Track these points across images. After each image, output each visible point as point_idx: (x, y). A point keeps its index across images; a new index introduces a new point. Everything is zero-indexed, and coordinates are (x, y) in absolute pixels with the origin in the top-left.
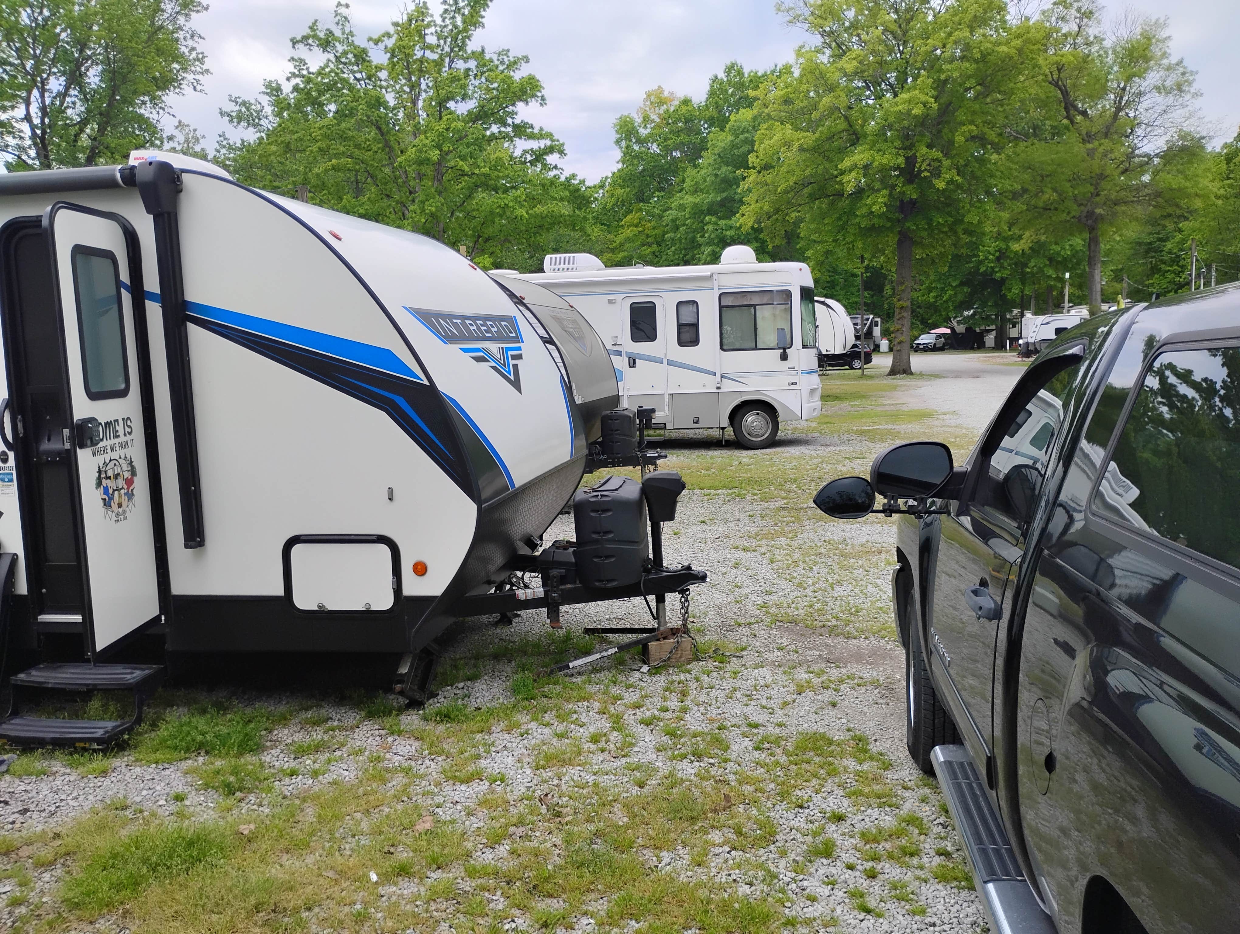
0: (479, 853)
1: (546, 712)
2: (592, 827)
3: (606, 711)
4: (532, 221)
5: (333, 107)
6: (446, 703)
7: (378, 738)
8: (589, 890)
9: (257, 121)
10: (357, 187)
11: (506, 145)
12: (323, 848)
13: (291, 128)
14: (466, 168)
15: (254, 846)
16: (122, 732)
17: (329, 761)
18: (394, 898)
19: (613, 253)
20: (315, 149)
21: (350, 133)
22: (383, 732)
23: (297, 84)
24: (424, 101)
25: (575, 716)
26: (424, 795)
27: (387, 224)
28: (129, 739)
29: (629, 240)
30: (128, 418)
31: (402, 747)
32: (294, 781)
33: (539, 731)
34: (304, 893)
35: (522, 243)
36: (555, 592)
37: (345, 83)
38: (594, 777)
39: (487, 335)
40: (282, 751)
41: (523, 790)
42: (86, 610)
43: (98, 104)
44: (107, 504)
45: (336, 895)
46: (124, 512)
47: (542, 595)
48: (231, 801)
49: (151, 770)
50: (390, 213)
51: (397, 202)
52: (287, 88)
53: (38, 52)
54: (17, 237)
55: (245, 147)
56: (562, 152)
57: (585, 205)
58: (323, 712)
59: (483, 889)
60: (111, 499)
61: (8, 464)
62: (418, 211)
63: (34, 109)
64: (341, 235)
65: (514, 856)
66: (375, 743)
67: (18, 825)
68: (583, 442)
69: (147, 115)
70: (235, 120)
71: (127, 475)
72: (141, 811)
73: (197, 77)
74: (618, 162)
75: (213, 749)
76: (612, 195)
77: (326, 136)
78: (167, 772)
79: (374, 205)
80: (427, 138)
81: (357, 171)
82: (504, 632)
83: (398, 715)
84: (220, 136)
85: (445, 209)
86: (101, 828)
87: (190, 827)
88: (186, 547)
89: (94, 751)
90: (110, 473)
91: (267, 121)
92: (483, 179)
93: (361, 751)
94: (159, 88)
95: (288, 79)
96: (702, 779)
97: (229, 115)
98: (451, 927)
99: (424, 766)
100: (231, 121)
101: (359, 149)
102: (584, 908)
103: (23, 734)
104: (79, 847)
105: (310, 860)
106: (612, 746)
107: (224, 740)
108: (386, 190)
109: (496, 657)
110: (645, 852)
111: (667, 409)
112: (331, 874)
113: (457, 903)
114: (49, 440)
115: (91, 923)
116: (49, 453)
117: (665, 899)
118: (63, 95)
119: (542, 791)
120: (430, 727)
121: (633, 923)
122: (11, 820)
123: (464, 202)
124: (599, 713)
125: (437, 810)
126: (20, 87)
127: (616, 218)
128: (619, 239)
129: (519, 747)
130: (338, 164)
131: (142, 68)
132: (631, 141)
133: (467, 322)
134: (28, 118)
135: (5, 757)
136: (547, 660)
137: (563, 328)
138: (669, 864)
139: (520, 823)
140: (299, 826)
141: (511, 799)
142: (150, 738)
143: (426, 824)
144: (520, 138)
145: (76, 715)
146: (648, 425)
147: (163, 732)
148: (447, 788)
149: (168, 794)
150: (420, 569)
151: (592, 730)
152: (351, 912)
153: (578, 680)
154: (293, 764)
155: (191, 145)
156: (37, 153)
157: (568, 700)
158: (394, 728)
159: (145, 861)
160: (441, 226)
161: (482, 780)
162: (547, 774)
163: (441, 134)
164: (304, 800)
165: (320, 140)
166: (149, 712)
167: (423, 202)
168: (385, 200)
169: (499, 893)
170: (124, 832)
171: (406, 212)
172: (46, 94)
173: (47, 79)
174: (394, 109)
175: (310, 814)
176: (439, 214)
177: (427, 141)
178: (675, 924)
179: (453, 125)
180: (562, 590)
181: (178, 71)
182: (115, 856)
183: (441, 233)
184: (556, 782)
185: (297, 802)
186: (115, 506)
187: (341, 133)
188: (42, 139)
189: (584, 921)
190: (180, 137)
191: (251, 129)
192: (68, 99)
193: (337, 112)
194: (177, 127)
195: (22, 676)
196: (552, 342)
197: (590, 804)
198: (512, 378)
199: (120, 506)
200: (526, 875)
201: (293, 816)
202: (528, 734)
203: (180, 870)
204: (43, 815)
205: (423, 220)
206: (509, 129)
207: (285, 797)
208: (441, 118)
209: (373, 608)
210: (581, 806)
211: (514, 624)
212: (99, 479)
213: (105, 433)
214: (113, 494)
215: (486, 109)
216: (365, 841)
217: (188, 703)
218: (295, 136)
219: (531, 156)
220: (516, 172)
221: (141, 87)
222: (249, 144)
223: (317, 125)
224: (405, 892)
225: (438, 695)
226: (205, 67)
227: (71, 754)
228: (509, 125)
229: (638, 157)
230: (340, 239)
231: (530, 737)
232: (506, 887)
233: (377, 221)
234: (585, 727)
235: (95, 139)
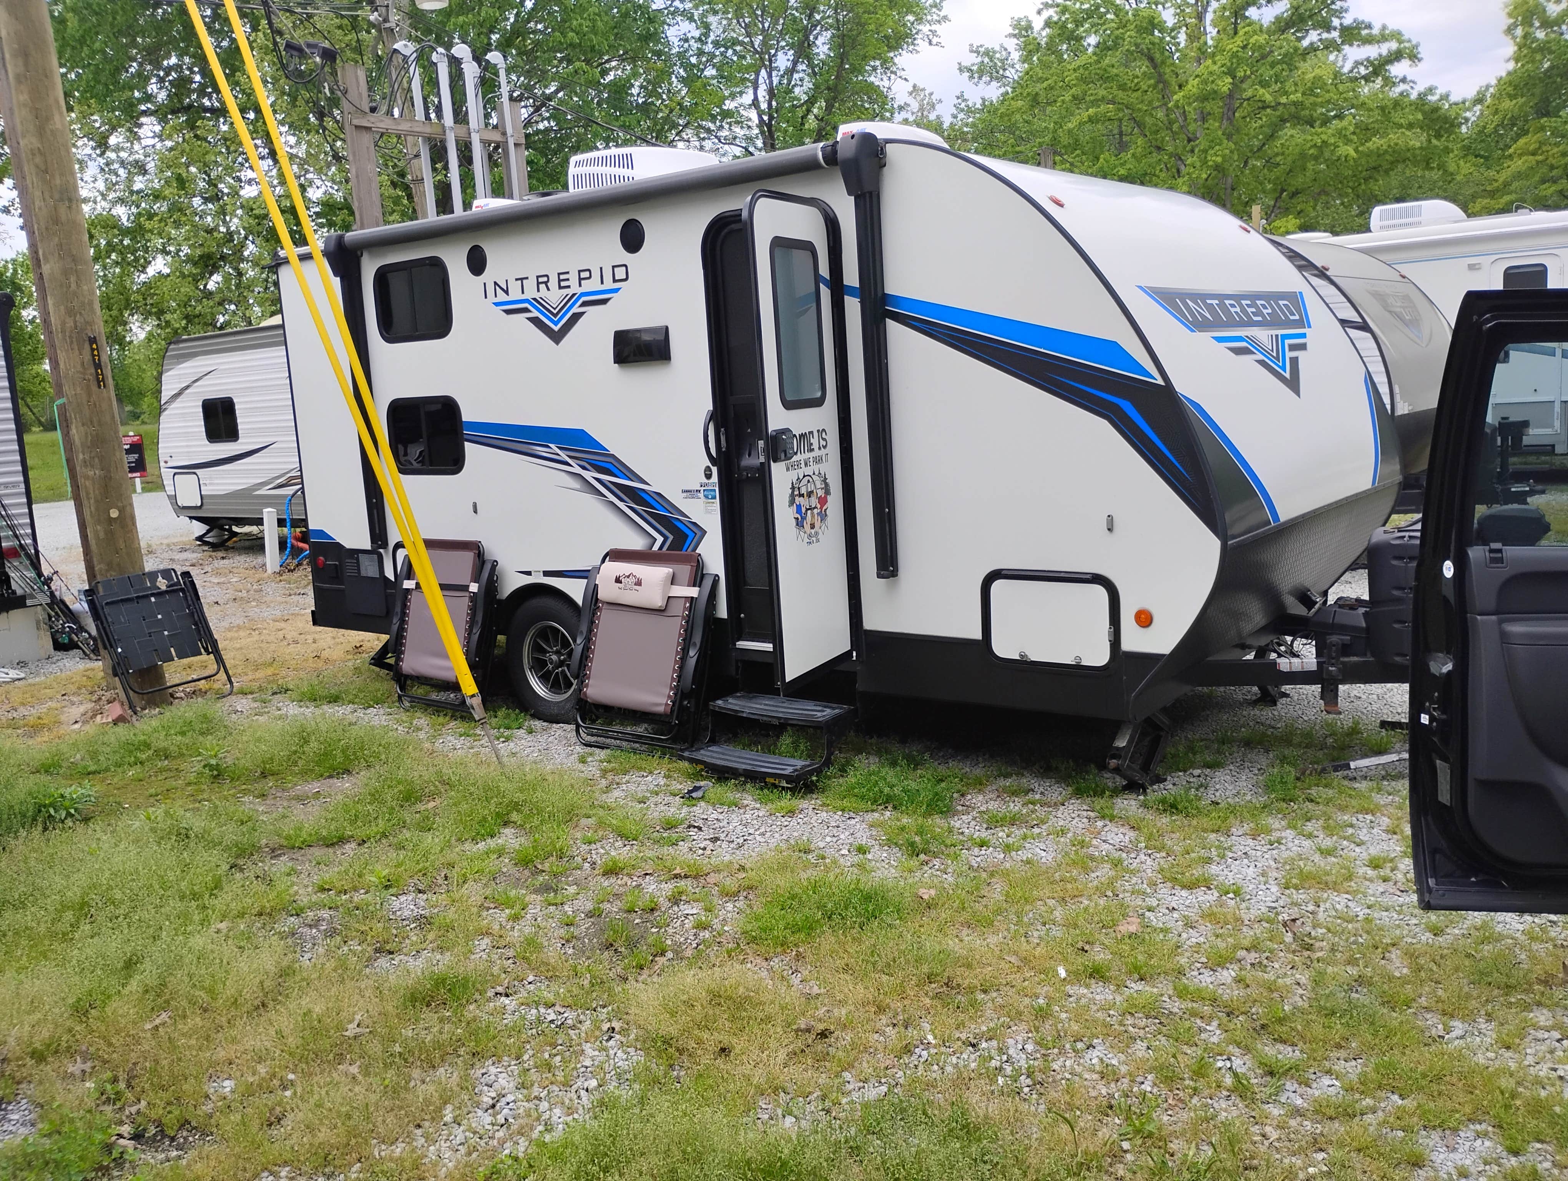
0: (1195, 973)
1: (1309, 820)
2: (1353, 971)
3: (1398, 830)
4: (1363, 161)
5: (1093, 40)
6: (1173, 790)
7: (1085, 820)
8: (1339, 1046)
9: (1001, 72)
10: (1121, 142)
11: (1332, 57)
12: (1008, 930)
13: (1040, 75)
14: (1268, 98)
15: (933, 913)
16: (811, 773)
17: (1025, 838)
18: (1083, 1001)
19: (1492, 198)
20: (1068, 97)
21: (1115, 71)
22: (1092, 814)
23: (1050, 18)
24: (1215, 12)
25: (1350, 831)
26: (1133, 893)
27: (1156, 186)
28: (817, 781)
29: (1518, 176)
30: (824, 430)
31: (1113, 835)
32: (983, 852)
33: (1297, 842)
34: (981, 973)
35: (1347, 195)
36: (1333, 665)
37: (1109, 6)
38: (1368, 911)
39: (1255, 319)
40: (974, 819)
41: (1264, 910)
42: (777, 638)
43: (826, 76)
44: (799, 524)
45: (1018, 983)
46: (817, 533)
47: (1314, 668)
48: (914, 863)
49: (837, 817)
50: (1161, 170)
51: (1171, 155)
52: (1038, 23)
53: (766, 25)
54: (723, 234)
55: (988, 108)
56: (1414, 57)
57: (1447, 131)
58: (1025, 782)
59: (1194, 1014)
60: (804, 518)
61: (711, 481)
62: (1198, 164)
63: (762, 93)
64: (1063, 200)
65: (1241, 985)
66: (1081, 825)
67: (708, 852)
68: (1396, 466)
69: (877, 83)
70: (976, 75)
71: (821, 493)
72: (823, 858)
73: (934, 27)
74: (1508, 60)
75: (901, 804)
76: (1496, 112)
77: (1083, 80)
78: (853, 822)
79: (1139, 162)
80: (1215, 63)
81: (1120, 120)
82: (1266, 714)
83: (1112, 796)
84: (958, 98)
85: (1236, 157)
86: (783, 867)
87: (868, 883)
88: (879, 576)
89: (783, 788)
90: (803, 491)
91: (1013, 71)
92: (1293, 109)
93: (1063, 832)
94: (891, 48)
95: (1039, 12)
96: (1532, 939)
97: (970, 70)
98: (1148, 1048)
99: (1137, 861)
100: (971, 77)
101: (1124, 90)
102: (1327, 1064)
103: (719, 762)
104: (761, 882)
105: (993, 940)
106: (1400, 876)
107: (912, 796)
108: (1156, 140)
109: (1248, 744)
110: (1428, 1016)
111: (1557, 424)
112: (1013, 959)
113: (1160, 1023)
114: (749, 455)
115: (766, 959)
116: (749, 469)
117: (1448, 1078)
118: (791, 72)
119: (1289, 915)
120: (1149, 816)
121: (1395, 1097)
122: (702, 846)
123: (1264, 144)
124: (1387, 831)
125: (1148, 914)
126: (747, 69)
127: (1501, 145)
128: (1503, 177)
129: (1266, 858)
130: (1096, 114)
131: (872, 27)
132: (1531, 25)
133: (1227, 302)
134: (755, 103)
135: (702, 783)
136: (1320, 754)
137: (1386, 307)
138: (1462, 1037)
139: (1253, 947)
140: (984, 901)
141: (1246, 917)
142: (839, 784)
143: (1131, 926)
144: (1351, 45)
145: (770, 750)
146: (1517, 447)
147: (852, 779)
148: (1164, 890)
149: (851, 845)
150: (1144, 619)
151: (1373, 851)
152: (1032, 1006)
153: (1362, 786)
154: (984, 834)
155: (925, 113)
156: (764, 143)
157: (1343, 809)
158: (1106, 811)
159: (821, 907)
160: (1230, 180)
161: (1209, 888)
162: (1300, 896)
163: (1235, 55)
164: (992, 875)
165: (1075, 85)
166: (839, 756)
167: (1205, 151)
168: (1154, 154)
169: (1215, 1023)
170: (804, 875)
171: (1182, 167)
172: (774, 73)
173: (775, 55)
174: (1172, 30)
175: (997, 892)
176: (1226, 165)
177: (1215, 68)
178: (1457, 1111)
179: (1252, 41)
180: (1343, 663)
181: (912, 24)
182: (793, 897)
183: (1229, 190)
184: (1311, 908)
185: (984, 875)
186: (807, 527)
187: (1102, 72)
188: (769, 126)
189: (1326, 1081)
190: (915, 106)
191: (994, 84)
192: (796, 76)
193: (1097, 46)
194: (911, 93)
195: (720, 702)
196: (1364, 327)
197: (1355, 943)
198: (1287, 375)
199: (813, 526)
200: (1254, 1010)
201: (977, 889)
202: (1280, 843)
203: (855, 922)
204: (732, 846)
205: (1204, 176)
206: (1335, 34)
207: (971, 867)
208: (1236, 33)
209: (1084, 663)
210: (1342, 943)
211: (1279, 706)
212: (792, 496)
213: (799, 446)
214: (806, 513)
215: (1302, 10)
216: (1057, 932)
217: (879, 753)
218: (1045, 84)
219: (1367, 67)
220: (1341, 93)
221: (871, 51)
222: (991, 103)
223: (1072, 67)
224: (1098, 997)
225: (1165, 780)
226: (942, 14)
227: (762, 789)
228: (1335, 29)
229: (1544, 48)
230: (1062, 206)
231: (1283, 847)
232: (1225, 1019)
233: (1142, 183)
234: (1364, 847)
235: (822, 120)
